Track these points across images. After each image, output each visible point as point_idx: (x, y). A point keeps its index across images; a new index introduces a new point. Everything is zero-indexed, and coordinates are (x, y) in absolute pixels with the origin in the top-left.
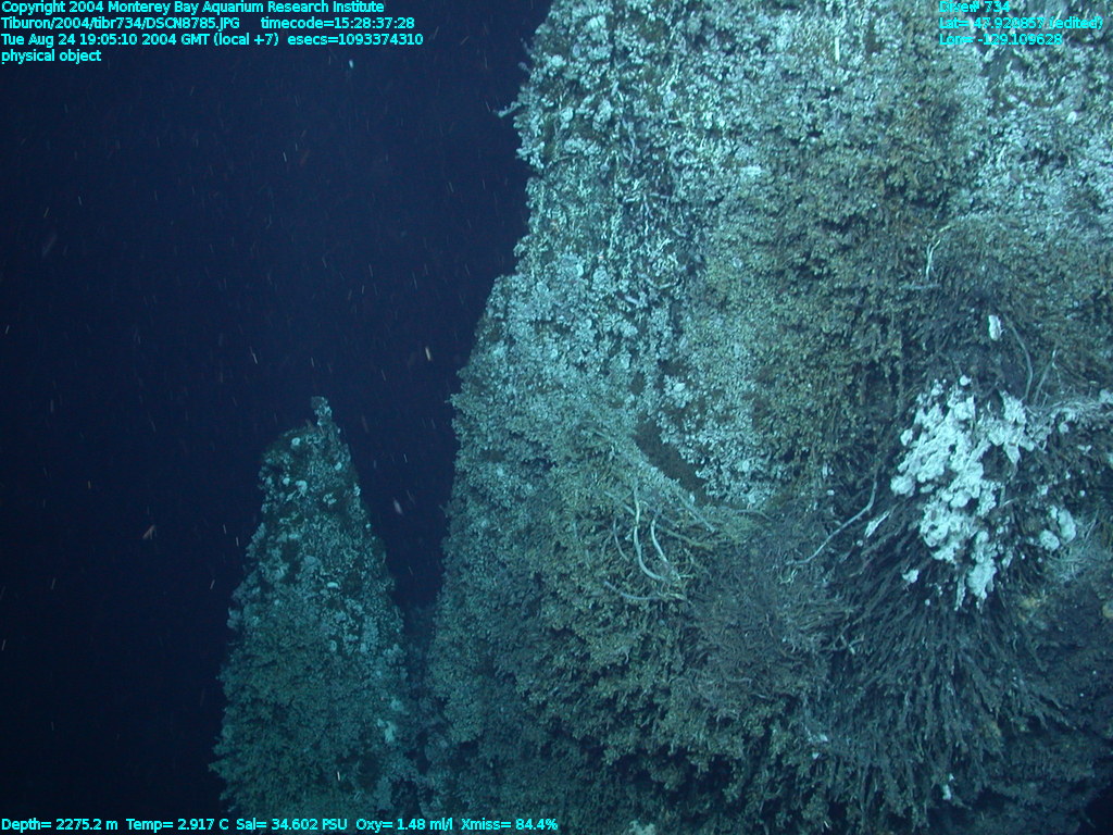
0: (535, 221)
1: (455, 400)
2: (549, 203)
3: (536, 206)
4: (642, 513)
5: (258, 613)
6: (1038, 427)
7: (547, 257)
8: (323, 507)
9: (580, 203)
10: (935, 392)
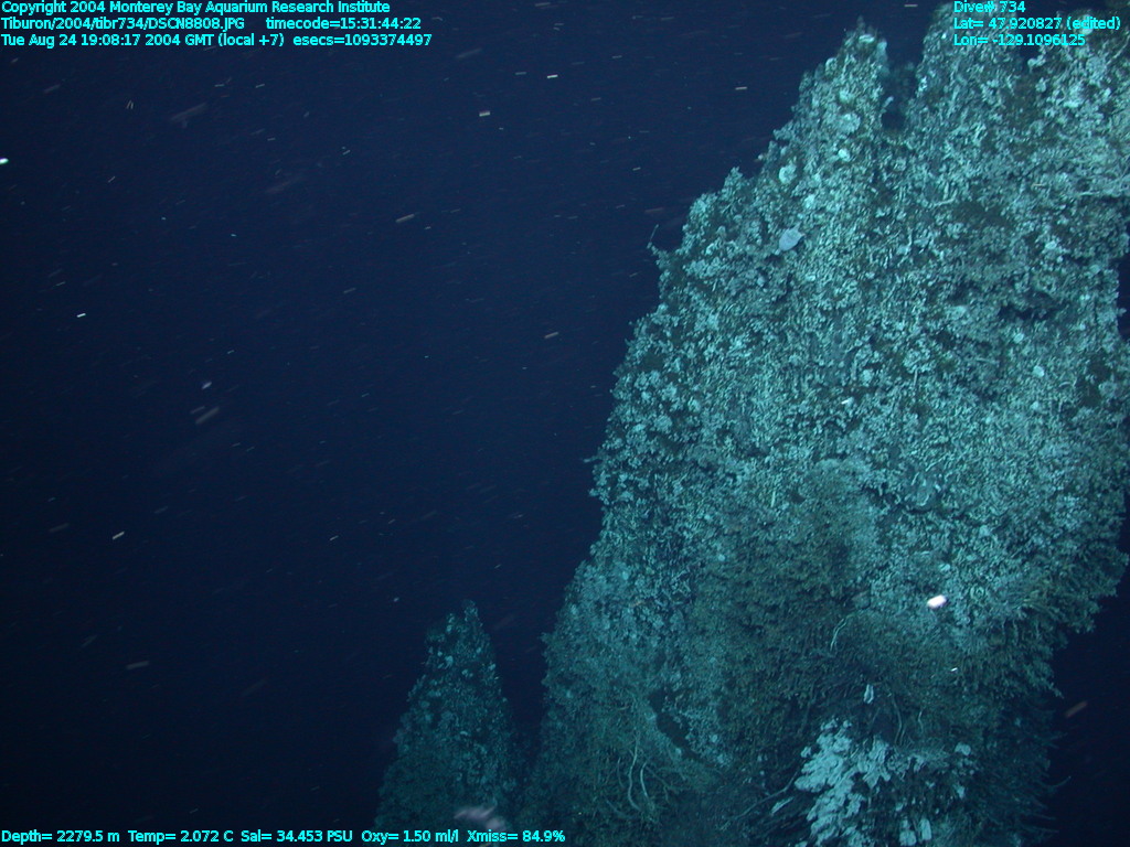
0: (604, 534)
1: (545, 637)
2: (613, 528)
3: (605, 527)
4: (638, 758)
5: (409, 744)
6: (899, 763)
7: (609, 560)
8: (463, 678)
9: (632, 532)
10: (828, 726)
